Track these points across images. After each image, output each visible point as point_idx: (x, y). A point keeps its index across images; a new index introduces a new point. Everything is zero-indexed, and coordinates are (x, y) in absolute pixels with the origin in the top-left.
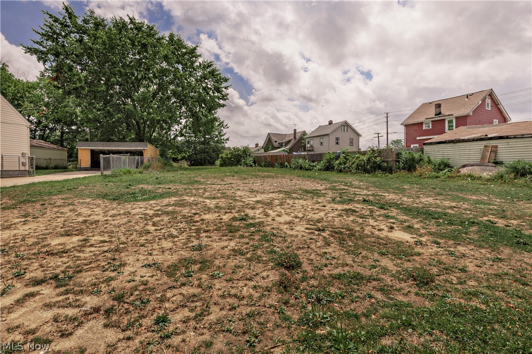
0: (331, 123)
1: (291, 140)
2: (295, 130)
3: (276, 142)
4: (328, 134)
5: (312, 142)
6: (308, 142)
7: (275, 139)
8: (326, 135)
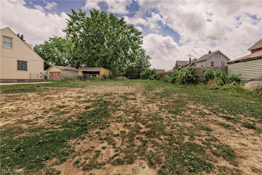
0: (210, 52)
1: (188, 64)
2: (190, 58)
3: (180, 66)
4: (206, 60)
5: (197, 65)
6: (196, 65)
7: (180, 64)
8: (204, 60)
